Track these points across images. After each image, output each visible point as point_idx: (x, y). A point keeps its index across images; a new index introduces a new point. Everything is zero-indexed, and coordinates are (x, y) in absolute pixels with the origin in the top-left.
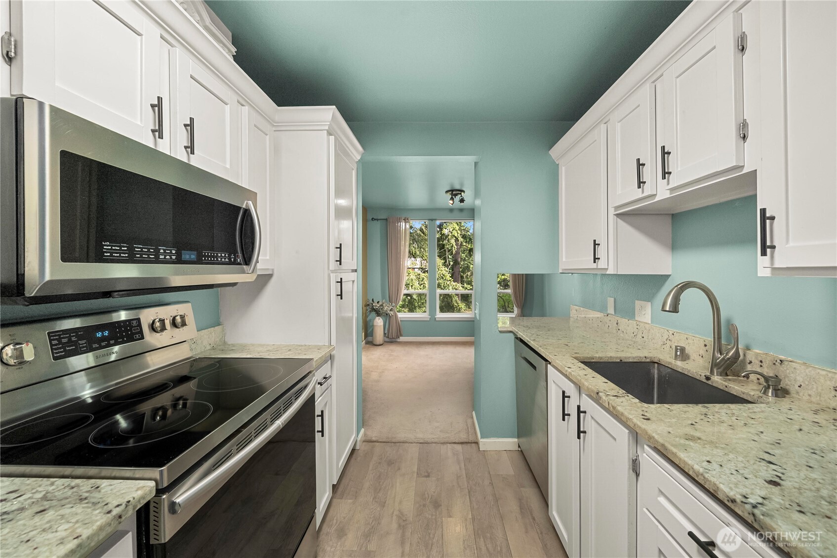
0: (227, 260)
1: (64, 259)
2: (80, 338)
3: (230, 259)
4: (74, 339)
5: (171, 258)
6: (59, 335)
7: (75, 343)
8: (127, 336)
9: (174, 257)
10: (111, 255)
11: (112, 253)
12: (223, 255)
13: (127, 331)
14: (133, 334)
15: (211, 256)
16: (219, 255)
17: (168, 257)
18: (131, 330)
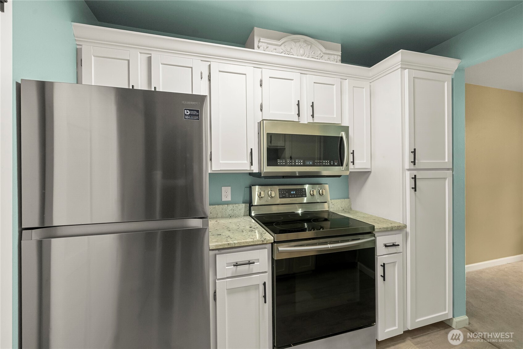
0: (328, 164)
1: (268, 166)
2: (287, 192)
3: (330, 163)
4: (285, 192)
5: (301, 164)
6: (281, 190)
7: (285, 194)
8: (301, 195)
9: (302, 164)
10: (280, 164)
11: (280, 163)
12: (326, 162)
13: (301, 193)
14: (303, 194)
15: (320, 163)
16: (324, 162)
17: (299, 164)
18: (302, 193)
